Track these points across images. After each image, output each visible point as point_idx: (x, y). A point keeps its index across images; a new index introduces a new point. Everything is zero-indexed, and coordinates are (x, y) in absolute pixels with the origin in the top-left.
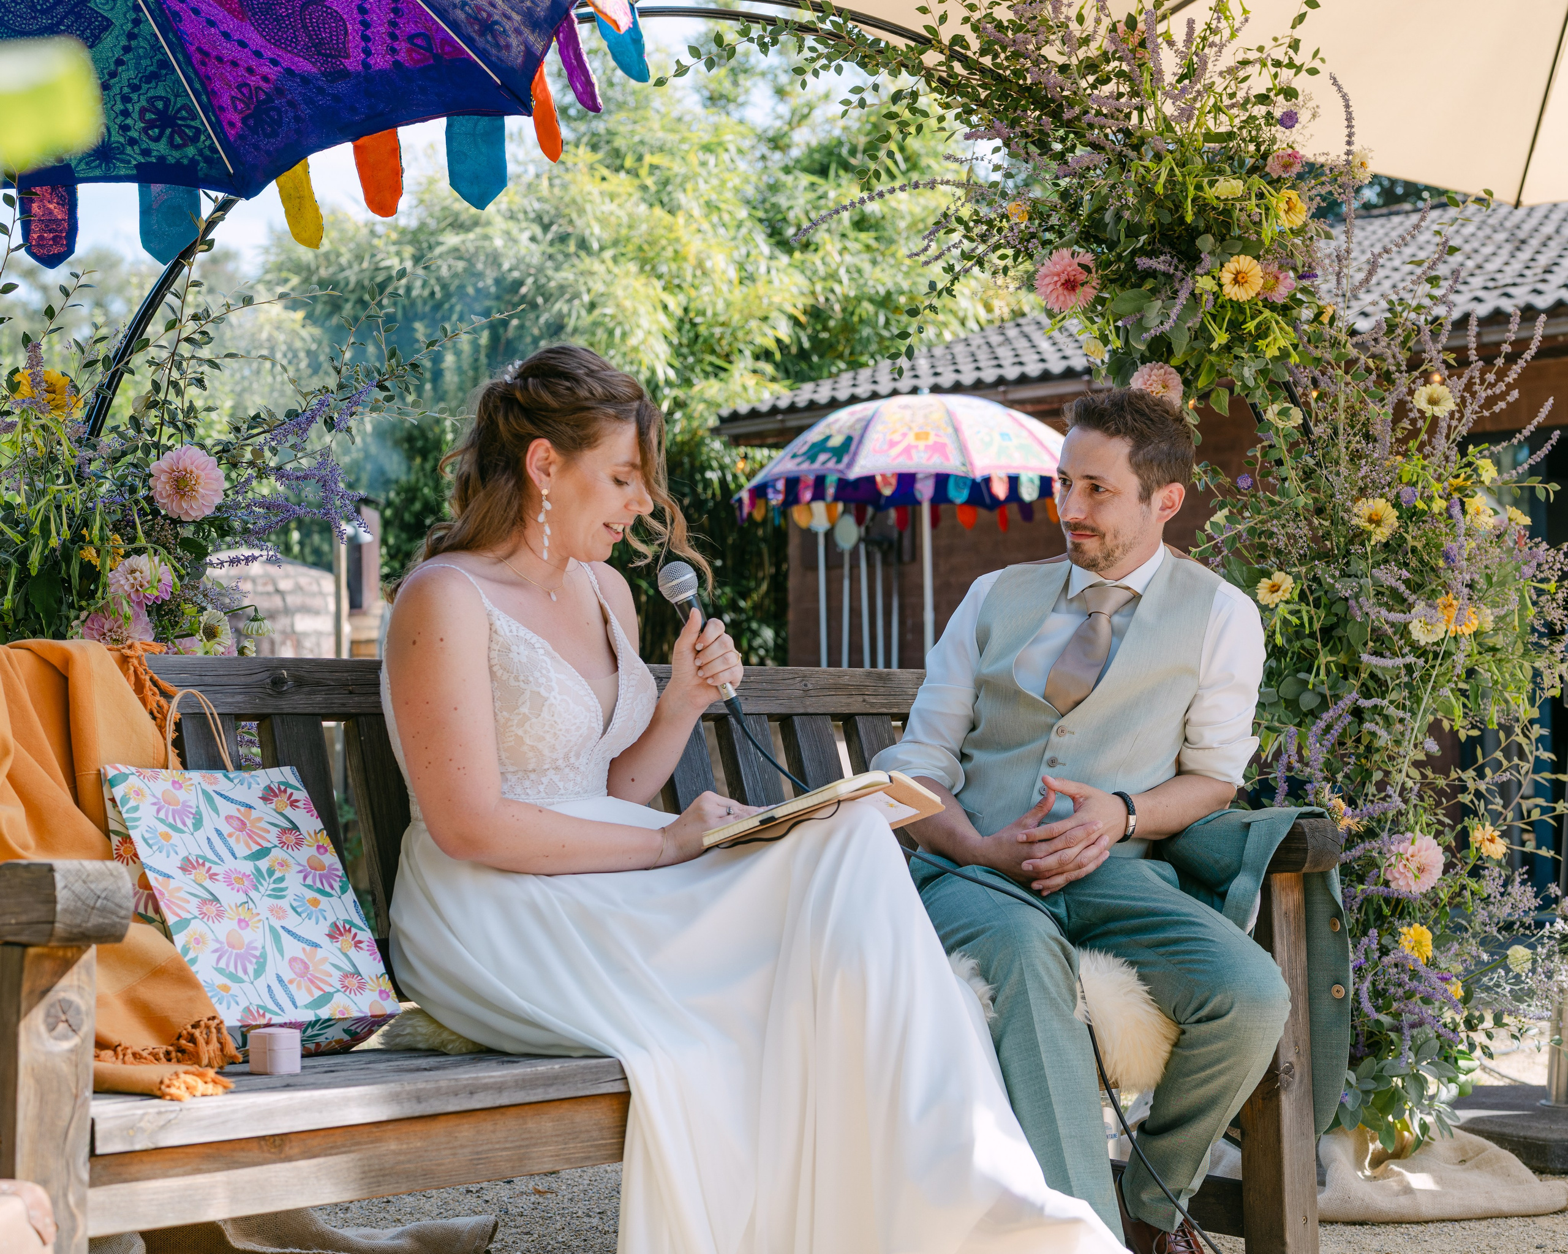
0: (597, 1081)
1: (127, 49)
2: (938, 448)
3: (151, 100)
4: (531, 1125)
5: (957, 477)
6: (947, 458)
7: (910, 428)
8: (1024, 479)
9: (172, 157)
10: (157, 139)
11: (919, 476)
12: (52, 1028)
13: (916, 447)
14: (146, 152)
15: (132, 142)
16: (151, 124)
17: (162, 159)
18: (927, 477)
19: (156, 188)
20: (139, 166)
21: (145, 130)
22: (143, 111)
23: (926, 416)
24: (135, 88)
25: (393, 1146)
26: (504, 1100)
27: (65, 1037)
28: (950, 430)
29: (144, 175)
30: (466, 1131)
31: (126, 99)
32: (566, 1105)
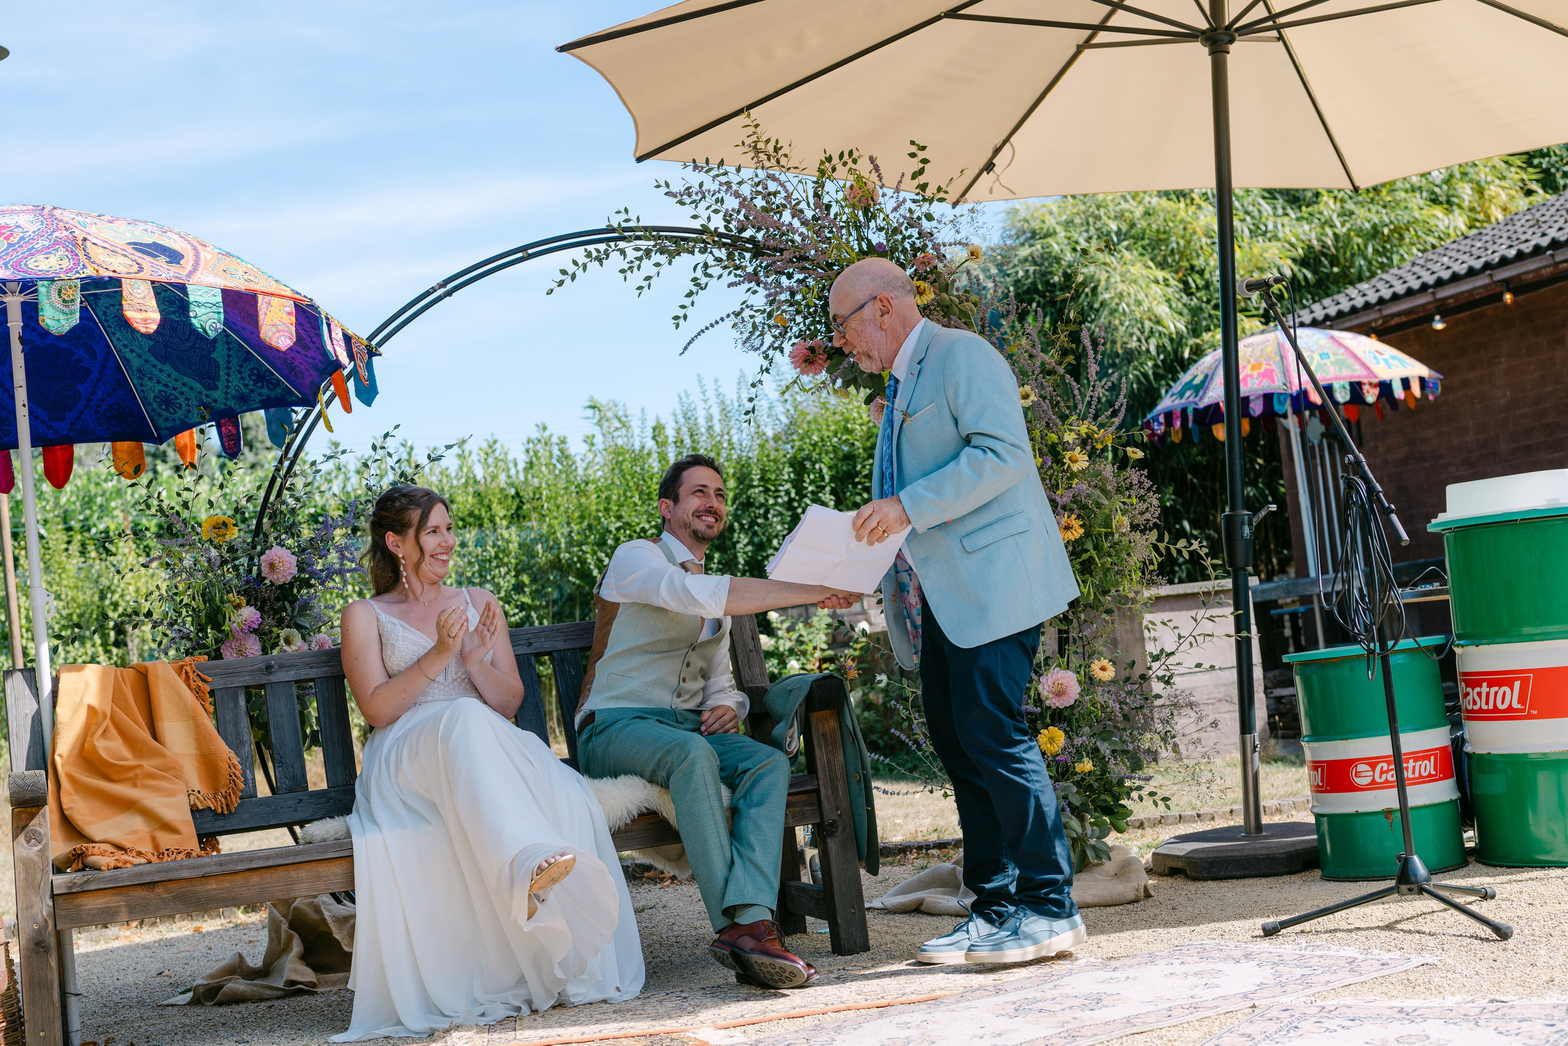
0: (325, 852)
1: (229, 349)
2: (1268, 374)
3: (251, 370)
4: (293, 874)
5: (1280, 394)
6: (1273, 381)
7: (1249, 362)
8: (1336, 386)
9: (273, 394)
10: (262, 388)
11: (1251, 398)
12: (28, 842)
13: (1251, 376)
14: (260, 395)
15: (252, 391)
16: (256, 381)
17: (268, 396)
18: (1257, 398)
19: (272, 410)
20: (260, 402)
21: (255, 384)
22: (250, 376)
23: (1262, 351)
24: (241, 366)
25: (214, 887)
26: (270, 863)
27: (35, 845)
28: (1278, 358)
29: (265, 405)
30: (255, 878)
31: (240, 372)
32: (313, 864)
